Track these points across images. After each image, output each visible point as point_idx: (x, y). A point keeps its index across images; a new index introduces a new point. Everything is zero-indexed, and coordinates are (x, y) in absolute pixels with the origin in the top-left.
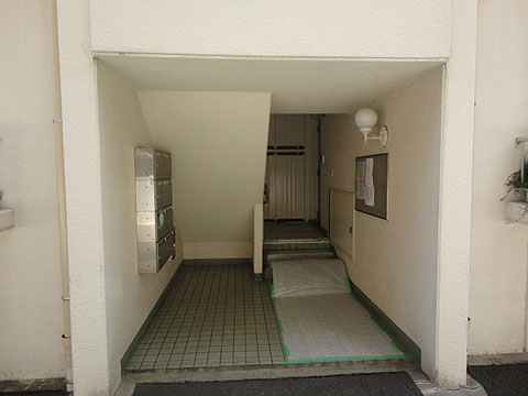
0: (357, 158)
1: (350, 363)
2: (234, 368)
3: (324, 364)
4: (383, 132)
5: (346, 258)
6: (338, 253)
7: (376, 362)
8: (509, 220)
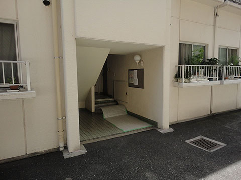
0: (129, 70)
1: (140, 130)
2: (110, 136)
3: (134, 131)
4: (142, 62)
5: (123, 104)
6: (119, 102)
7: (146, 128)
8: (175, 87)
